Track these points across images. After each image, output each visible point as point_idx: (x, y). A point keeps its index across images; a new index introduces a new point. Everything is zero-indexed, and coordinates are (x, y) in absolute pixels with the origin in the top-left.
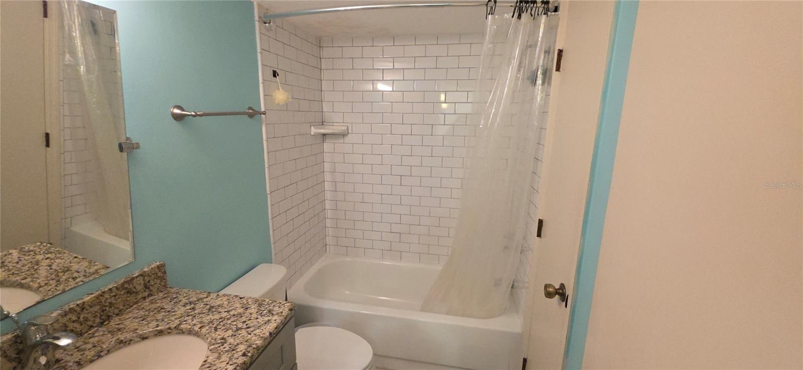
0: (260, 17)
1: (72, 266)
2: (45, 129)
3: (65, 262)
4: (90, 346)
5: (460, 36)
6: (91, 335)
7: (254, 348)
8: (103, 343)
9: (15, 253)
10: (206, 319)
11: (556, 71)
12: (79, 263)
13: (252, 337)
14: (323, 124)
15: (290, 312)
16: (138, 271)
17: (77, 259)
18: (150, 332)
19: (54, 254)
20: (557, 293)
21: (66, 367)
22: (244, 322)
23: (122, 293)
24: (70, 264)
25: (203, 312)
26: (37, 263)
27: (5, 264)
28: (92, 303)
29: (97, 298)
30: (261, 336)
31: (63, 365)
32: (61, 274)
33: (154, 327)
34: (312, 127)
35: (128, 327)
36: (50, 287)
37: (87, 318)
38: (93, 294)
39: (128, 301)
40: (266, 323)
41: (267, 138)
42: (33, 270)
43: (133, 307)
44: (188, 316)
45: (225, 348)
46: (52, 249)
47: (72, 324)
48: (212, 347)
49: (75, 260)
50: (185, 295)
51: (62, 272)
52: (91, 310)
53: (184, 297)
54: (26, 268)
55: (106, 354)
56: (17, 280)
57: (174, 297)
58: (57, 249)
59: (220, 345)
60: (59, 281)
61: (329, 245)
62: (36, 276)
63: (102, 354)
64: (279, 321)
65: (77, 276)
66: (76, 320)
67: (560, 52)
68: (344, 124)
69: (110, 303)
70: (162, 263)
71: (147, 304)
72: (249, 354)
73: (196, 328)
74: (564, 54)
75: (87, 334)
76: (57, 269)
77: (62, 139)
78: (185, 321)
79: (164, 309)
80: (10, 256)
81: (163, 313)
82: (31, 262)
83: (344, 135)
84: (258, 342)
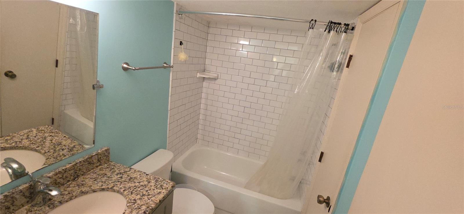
0: (177, 11)
1: (63, 142)
2: (56, 57)
3: (59, 139)
4: (66, 193)
5: (291, 31)
6: (68, 186)
7: (150, 209)
8: (74, 192)
9: (35, 131)
10: (128, 185)
11: (346, 67)
12: (66, 140)
13: (150, 202)
14: (204, 71)
15: (172, 188)
16: (95, 152)
17: (66, 138)
18: (98, 189)
19: (54, 133)
20: (324, 202)
21: (54, 204)
22: (147, 191)
23: (86, 164)
24: (61, 141)
25: (126, 180)
26: (45, 138)
27: (29, 137)
28: (70, 169)
29: (73, 166)
30: (155, 201)
31: (53, 202)
32: (56, 146)
33: (100, 186)
34: (198, 73)
35: (87, 184)
36: (50, 154)
37: (67, 176)
38: (71, 164)
39: (88, 168)
40: (158, 194)
41: (172, 80)
42: (42, 143)
43: (91, 171)
44: (118, 182)
45: (135, 206)
46: (53, 131)
47: (59, 179)
48: (129, 204)
49: (65, 138)
50: (118, 168)
51: (57, 145)
52: (70, 172)
53: (118, 169)
54: (39, 140)
55: (74, 198)
56: (34, 147)
57: (112, 168)
58: (56, 131)
59: (132, 204)
60: (55, 150)
61: (199, 139)
62: (44, 146)
63: (72, 198)
64: (165, 193)
65: (65, 148)
66: (61, 177)
67: (351, 56)
68: (216, 73)
69: (80, 169)
70: (108, 148)
71: (98, 170)
72: (147, 213)
73: (122, 190)
74: (353, 58)
75: (66, 185)
76: (55, 143)
77: (64, 64)
78: (116, 185)
79: (107, 175)
80: (31, 132)
81: (105, 178)
82: (42, 137)
83: (215, 79)
84: (153, 205)
